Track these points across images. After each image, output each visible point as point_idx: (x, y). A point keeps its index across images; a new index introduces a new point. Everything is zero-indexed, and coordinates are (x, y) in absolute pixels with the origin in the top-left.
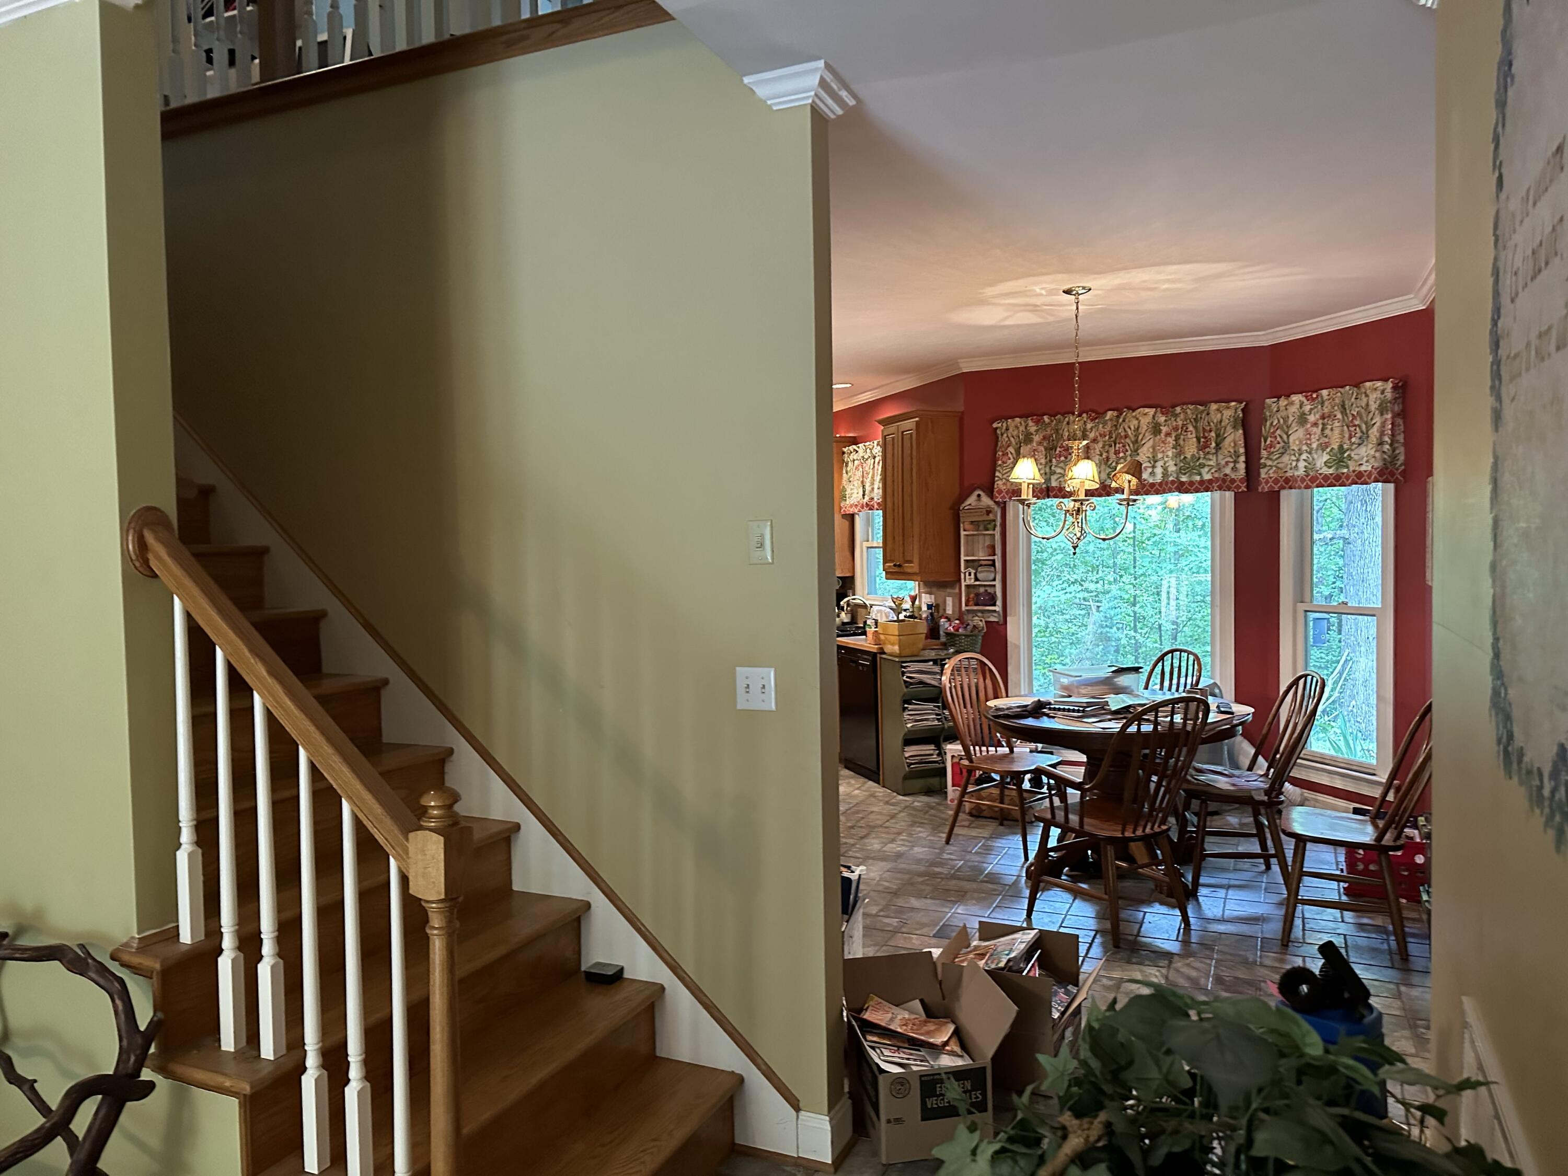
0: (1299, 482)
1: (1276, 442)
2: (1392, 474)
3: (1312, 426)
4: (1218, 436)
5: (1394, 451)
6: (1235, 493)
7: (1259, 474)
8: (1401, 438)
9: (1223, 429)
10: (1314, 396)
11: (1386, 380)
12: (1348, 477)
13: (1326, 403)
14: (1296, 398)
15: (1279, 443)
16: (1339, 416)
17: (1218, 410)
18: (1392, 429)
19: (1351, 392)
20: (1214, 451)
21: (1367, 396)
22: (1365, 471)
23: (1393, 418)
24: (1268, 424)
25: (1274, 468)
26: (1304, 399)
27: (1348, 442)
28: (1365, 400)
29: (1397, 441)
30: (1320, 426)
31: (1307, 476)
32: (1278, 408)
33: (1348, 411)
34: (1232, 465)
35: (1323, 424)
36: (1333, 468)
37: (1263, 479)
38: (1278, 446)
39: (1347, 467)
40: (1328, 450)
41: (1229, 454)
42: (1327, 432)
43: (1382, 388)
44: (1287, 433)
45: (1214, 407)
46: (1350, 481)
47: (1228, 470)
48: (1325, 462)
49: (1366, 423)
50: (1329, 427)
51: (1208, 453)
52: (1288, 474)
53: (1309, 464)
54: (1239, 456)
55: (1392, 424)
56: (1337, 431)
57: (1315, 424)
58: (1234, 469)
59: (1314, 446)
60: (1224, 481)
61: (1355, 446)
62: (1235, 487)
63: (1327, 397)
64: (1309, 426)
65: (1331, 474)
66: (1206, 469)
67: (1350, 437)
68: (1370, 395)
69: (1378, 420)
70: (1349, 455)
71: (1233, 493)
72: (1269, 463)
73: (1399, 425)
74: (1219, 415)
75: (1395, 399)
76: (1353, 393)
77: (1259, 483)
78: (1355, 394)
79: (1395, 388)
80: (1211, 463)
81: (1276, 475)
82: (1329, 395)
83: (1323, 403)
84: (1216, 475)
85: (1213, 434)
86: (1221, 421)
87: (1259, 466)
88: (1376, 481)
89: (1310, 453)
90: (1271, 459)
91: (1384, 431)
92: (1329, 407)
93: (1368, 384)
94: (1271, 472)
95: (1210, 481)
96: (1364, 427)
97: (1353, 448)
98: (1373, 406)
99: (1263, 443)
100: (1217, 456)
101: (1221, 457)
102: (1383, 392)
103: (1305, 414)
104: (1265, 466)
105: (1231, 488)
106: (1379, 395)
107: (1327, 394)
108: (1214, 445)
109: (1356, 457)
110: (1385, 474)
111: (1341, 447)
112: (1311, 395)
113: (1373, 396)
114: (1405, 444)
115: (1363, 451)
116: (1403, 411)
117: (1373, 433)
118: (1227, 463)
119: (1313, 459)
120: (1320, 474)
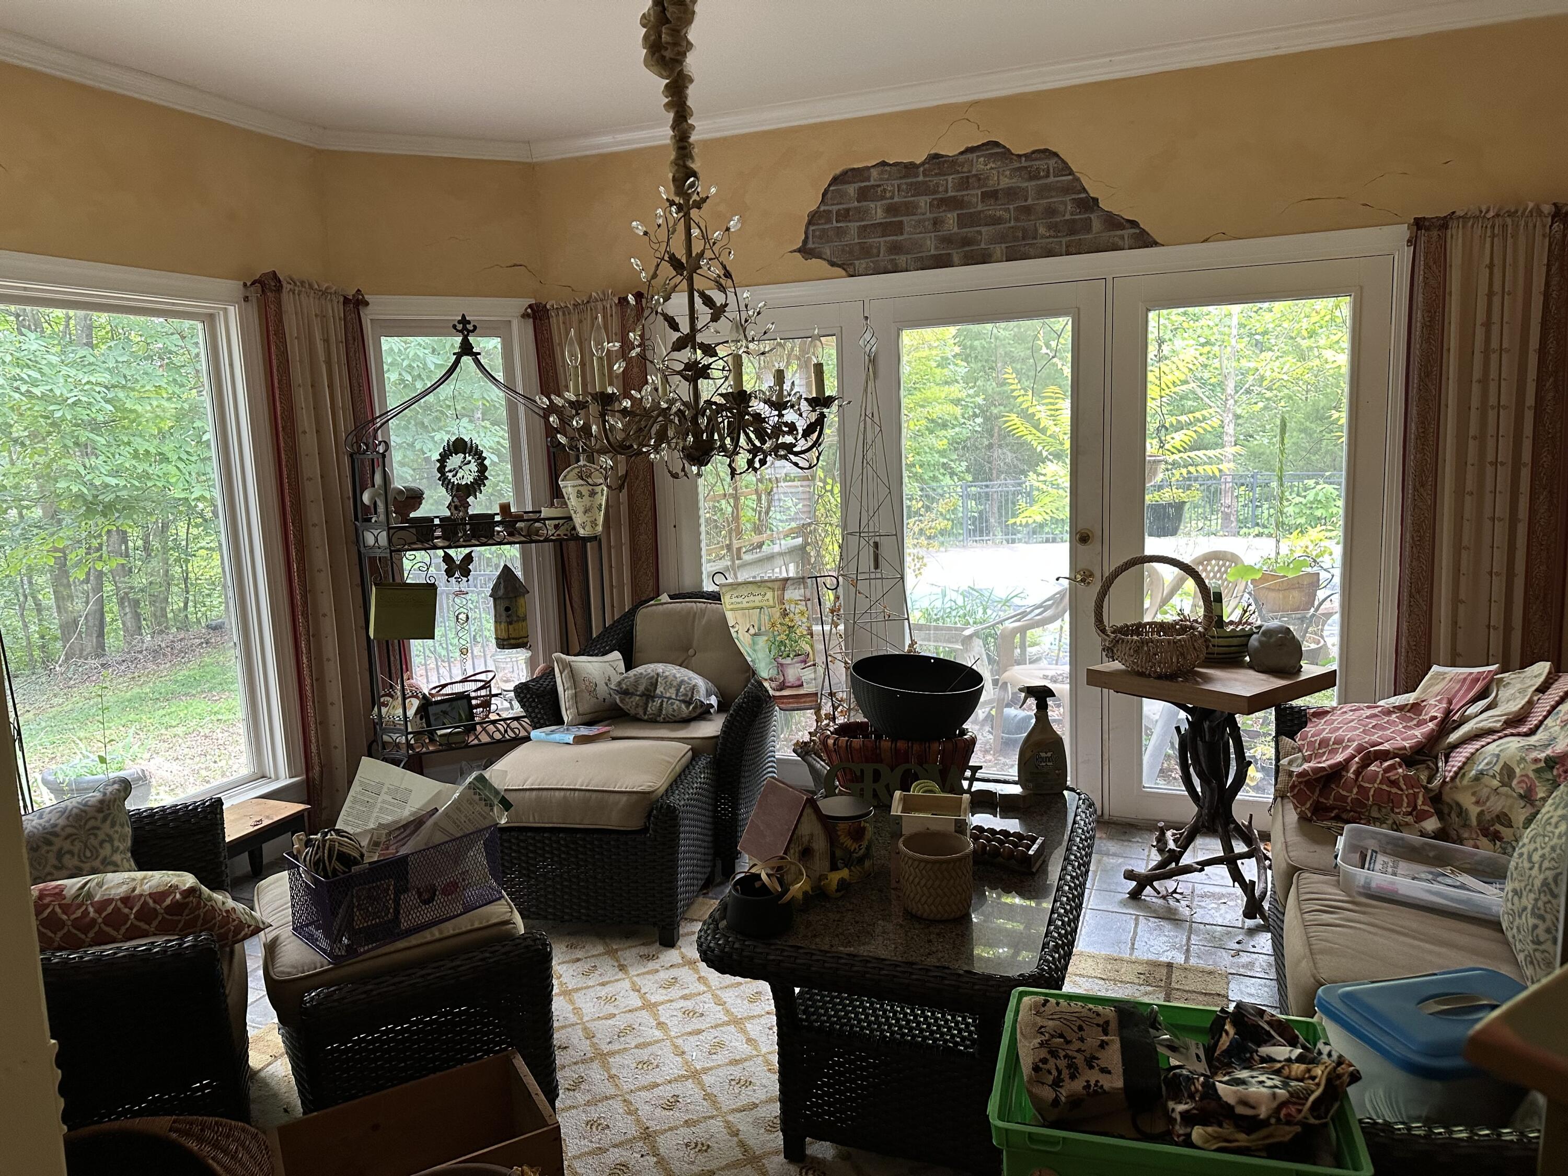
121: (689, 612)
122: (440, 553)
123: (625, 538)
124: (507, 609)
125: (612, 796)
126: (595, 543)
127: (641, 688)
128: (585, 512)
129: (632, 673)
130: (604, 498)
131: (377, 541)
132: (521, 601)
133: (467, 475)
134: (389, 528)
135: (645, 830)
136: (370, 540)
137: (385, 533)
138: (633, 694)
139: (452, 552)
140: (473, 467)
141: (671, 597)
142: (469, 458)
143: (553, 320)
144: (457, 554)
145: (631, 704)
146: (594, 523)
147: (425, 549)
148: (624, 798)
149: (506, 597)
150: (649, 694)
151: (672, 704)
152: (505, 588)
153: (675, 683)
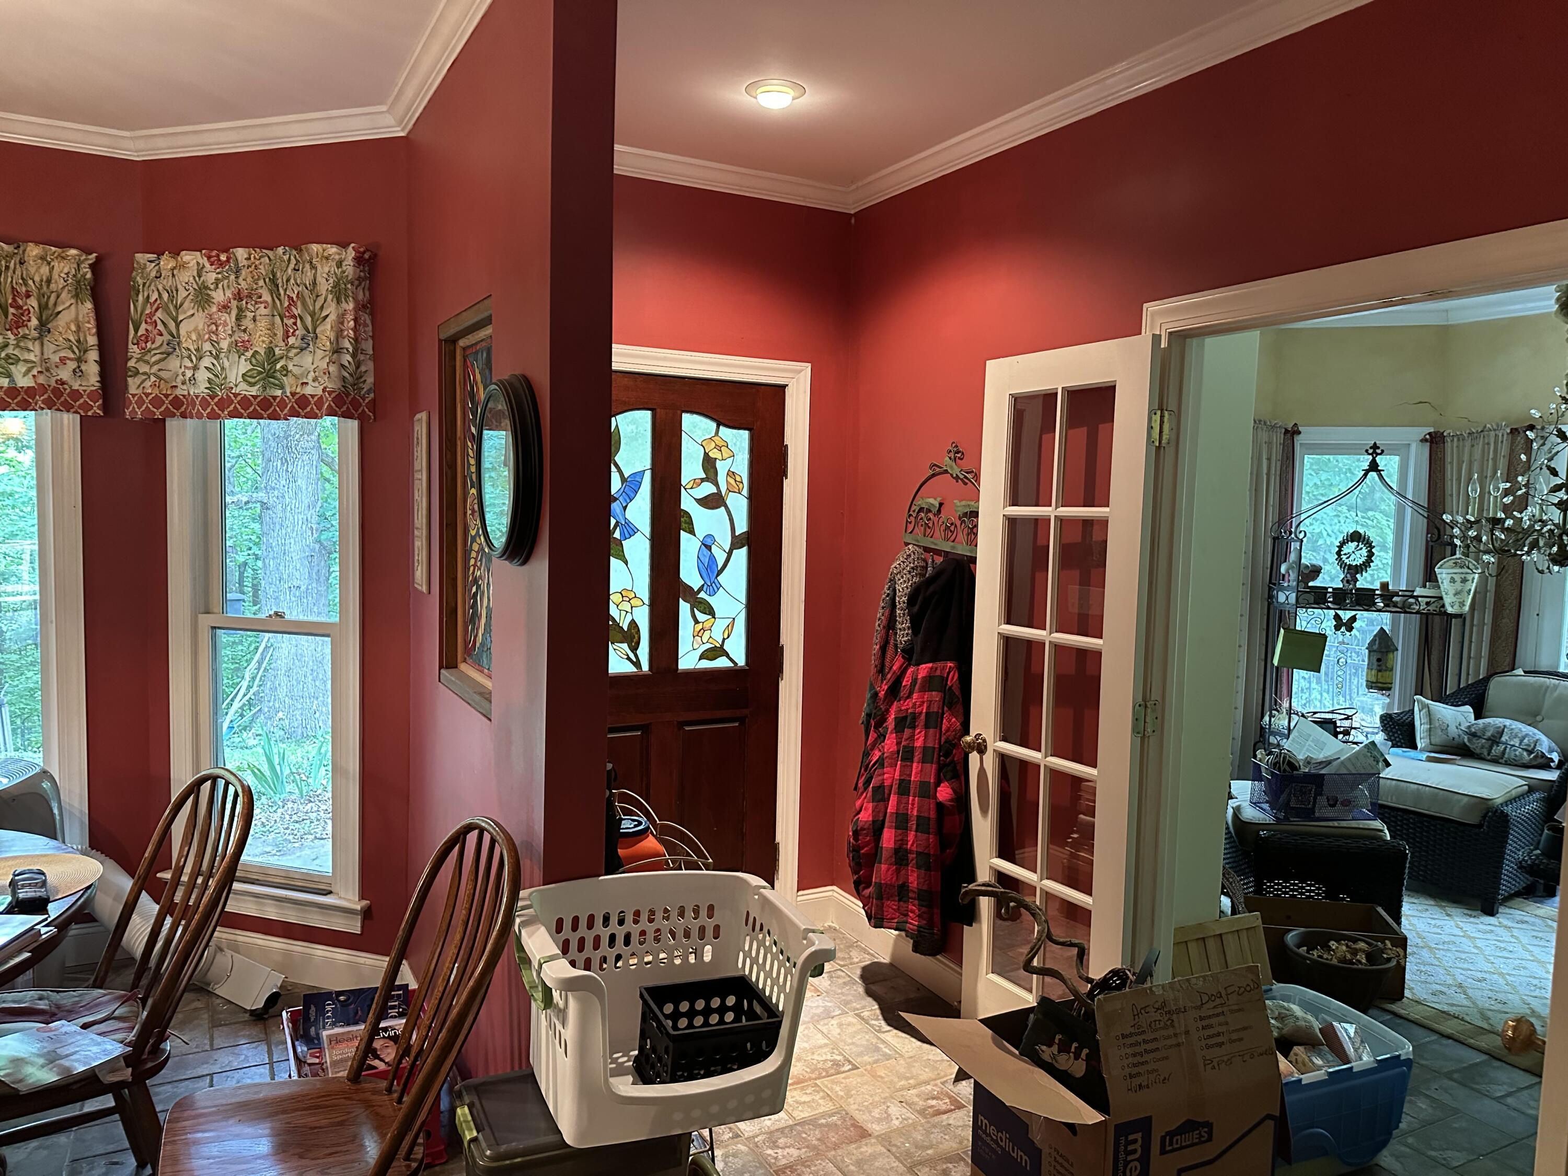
0: (198, 406)
1: (155, 332)
2: (355, 404)
3: (219, 310)
4: (43, 307)
5: (358, 367)
6: (81, 416)
7: (126, 387)
8: (368, 346)
9: (53, 296)
10: (223, 257)
11: (344, 246)
12: (282, 404)
13: (244, 272)
14: (191, 258)
15: (161, 335)
16: (266, 297)
17: (43, 258)
18: (355, 329)
19: (286, 258)
20: (35, 334)
21: (313, 267)
22: (313, 396)
23: (356, 309)
24: (140, 298)
25: (153, 379)
26: (204, 261)
27: (283, 344)
28: (310, 274)
29: (363, 352)
30: (234, 312)
31: (212, 398)
32: (159, 271)
33: (282, 292)
34: (72, 365)
35: (240, 309)
36: (256, 387)
37: (134, 396)
38: (159, 340)
39: (282, 387)
40: (249, 354)
41: (67, 344)
42: (247, 323)
43: (337, 257)
44: (175, 320)
45: (33, 251)
46: (286, 411)
47: (65, 374)
48: (243, 375)
49: (312, 315)
50: (251, 315)
51: (25, 337)
52: (178, 392)
53: (216, 376)
54: (86, 351)
55: (356, 320)
56: (263, 324)
57: (225, 308)
58: (78, 372)
59: (224, 345)
60: (57, 392)
61: (294, 351)
62: (80, 407)
63: (245, 263)
64: (214, 309)
65: (255, 397)
66: (22, 368)
67: (286, 336)
68: (319, 268)
69: (331, 310)
70: (284, 368)
71: (78, 416)
72: (144, 368)
73: (366, 325)
74: (45, 270)
75: (359, 279)
76: (289, 259)
77: (125, 403)
78: (293, 261)
79: (359, 260)
80: (32, 357)
81: (156, 391)
82: (249, 259)
83: (238, 272)
84: (41, 380)
85: (33, 302)
86: (49, 281)
87: (125, 373)
88: (331, 413)
89: (217, 357)
90: (147, 362)
91: (342, 331)
92: (249, 279)
93: (315, 247)
94: (148, 384)
95: (30, 391)
96: (308, 320)
97: (291, 354)
98: (324, 287)
99: (132, 332)
100: (42, 345)
101: (49, 348)
102: (339, 264)
103: (207, 288)
104: (137, 373)
105: (73, 407)
106: (334, 269)
107: (246, 256)
108: (34, 322)
109: (296, 370)
110: (345, 403)
111: (270, 351)
112: (218, 256)
113: (323, 269)
114: (375, 358)
115: (307, 360)
116: (372, 301)
117: (324, 331)
118: (63, 360)
119: (223, 368)
120: (236, 395)
121: (1541, 686)
122: (1332, 613)
123: (1488, 619)
124: (1379, 660)
125: (1457, 796)
126: (1460, 620)
127: (1488, 734)
128: (1455, 595)
129: (1480, 721)
130: (1474, 585)
131: (1287, 598)
132: (1391, 655)
133: (1358, 558)
134: (1298, 591)
135: (1480, 826)
136: (1282, 598)
137: (1294, 595)
138: (1480, 737)
139: (1340, 612)
140: (1364, 552)
141: (1525, 672)
142: (1361, 546)
143: (1448, 445)
144: (1346, 615)
145: (1477, 745)
146: (1462, 604)
147: (1322, 608)
148: (1466, 799)
149: (1379, 651)
150: (1495, 739)
151: (1515, 750)
152: (1380, 643)
153: (1520, 735)
